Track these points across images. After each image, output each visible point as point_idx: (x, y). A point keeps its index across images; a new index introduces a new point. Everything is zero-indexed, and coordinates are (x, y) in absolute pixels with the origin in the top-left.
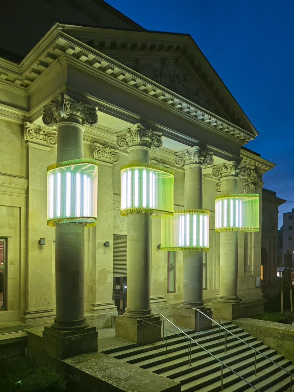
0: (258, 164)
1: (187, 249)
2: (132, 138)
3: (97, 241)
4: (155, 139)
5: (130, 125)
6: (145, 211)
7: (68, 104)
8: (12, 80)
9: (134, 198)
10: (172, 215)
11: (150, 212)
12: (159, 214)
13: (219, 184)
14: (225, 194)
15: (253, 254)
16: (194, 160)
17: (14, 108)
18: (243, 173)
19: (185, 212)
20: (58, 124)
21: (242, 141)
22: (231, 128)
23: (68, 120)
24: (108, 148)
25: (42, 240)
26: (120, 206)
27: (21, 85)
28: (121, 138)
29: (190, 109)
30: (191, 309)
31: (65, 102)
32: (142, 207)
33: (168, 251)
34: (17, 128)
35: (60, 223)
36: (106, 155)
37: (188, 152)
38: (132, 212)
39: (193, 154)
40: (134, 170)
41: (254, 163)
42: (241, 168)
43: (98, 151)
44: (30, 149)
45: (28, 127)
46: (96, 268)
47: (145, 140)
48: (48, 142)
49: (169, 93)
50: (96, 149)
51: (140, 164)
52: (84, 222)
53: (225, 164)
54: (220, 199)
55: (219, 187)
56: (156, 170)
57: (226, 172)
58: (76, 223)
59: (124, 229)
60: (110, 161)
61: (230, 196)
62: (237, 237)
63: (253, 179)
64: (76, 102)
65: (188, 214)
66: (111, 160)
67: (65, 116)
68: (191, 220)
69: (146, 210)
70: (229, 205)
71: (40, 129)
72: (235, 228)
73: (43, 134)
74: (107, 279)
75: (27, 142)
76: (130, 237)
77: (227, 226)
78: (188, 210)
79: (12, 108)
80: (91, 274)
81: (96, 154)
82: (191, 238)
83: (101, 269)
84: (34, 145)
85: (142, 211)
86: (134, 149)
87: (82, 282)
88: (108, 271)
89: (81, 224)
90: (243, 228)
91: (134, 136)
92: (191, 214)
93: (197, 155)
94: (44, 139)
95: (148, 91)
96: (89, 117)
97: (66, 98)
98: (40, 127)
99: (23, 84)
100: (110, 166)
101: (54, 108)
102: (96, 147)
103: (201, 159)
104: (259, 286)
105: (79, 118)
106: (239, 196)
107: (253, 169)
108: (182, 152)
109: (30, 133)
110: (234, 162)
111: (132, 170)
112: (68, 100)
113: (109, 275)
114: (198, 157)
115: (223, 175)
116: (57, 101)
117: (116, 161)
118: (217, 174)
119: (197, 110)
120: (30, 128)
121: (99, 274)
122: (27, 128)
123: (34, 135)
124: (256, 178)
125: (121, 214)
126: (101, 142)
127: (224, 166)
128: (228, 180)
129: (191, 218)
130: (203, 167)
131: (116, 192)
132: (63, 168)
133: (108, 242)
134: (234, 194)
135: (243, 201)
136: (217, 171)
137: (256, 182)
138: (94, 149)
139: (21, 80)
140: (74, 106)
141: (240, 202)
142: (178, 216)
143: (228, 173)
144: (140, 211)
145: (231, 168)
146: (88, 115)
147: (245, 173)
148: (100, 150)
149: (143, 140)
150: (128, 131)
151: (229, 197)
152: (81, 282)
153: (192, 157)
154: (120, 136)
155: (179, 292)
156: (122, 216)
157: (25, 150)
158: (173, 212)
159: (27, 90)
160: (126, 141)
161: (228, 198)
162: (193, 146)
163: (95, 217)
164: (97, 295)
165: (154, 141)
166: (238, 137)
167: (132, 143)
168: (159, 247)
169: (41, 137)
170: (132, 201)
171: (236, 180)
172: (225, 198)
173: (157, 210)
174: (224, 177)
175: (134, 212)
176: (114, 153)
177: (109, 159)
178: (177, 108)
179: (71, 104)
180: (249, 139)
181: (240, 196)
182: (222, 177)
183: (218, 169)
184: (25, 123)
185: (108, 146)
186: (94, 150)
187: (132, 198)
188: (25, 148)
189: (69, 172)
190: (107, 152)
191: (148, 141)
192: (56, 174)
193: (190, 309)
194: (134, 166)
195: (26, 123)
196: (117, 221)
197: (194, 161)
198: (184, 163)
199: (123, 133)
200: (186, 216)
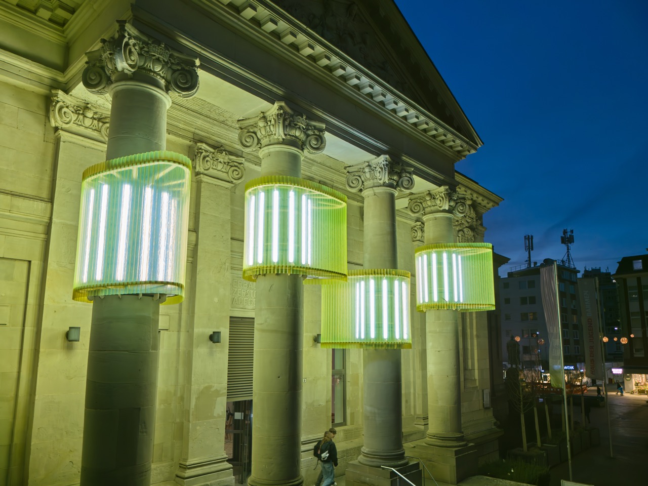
0: (477, 198)
1: (372, 346)
2: (268, 129)
3: (196, 330)
4: (312, 135)
5: (263, 104)
6: (293, 270)
7: (134, 45)
8: (33, 9)
9: (271, 246)
10: (345, 279)
11: (301, 274)
12: (320, 277)
13: (416, 228)
14: (432, 244)
15: (475, 348)
16: (380, 179)
17: (32, 61)
18: (461, 208)
19: (366, 274)
20: (113, 86)
21: (457, 153)
22: (441, 130)
23: (135, 77)
24: (224, 153)
25: (73, 330)
26: (242, 262)
27: (50, 20)
28: (248, 131)
29: (374, 88)
30: (381, 469)
31: (126, 40)
32: (286, 263)
33: (333, 349)
34: (37, 103)
35: (102, 294)
36: (220, 167)
37: (369, 166)
38: (266, 272)
39: (380, 170)
40: (271, 189)
41: (471, 194)
42: (457, 199)
43: (204, 158)
44: (61, 143)
45: (59, 100)
46: (193, 387)
47: (293, 136)
48: (103, 134)
49: (337, 54)
50: (201, 154)
51: (283, 178)
52: (157, 294)
53: (431, 192)
54: (425, 251)
55: (416, 233)
56: (314, 191)
57: (433, 206)
58: (137, 295)
59: (251, 307)
60: (228, 179)
61: (442, 247)
62: (456, 321)
63: (469, 221)
64: (152, 44)
65: (372, 278)
66: (228, 175)
67: (127, 69)
68: (378, 289)
69: (295, 269)
70: (440, 263)
71: (88, 107)
72: (453, 303)
73: (93, 118)
74: (215, 408)
75: (56, 129)
76: (261, 324)
77: (438, 301)
78: (373, 270)
79: (27, 62)
80: (182, 398)
81: (199, 162)
82: (379, 324)
83: (202, 387)
84: (72, 137)
85: (286, 272)
86: (272, 150)
87: (146, 432)
88: (217, 391)
89: (151, 298)
90: (465, 304)
91: (272, 127)
92: (378, 278)
93: (387, 169)
94: (94, 128)
95: (300, 47)
96: (181, 77)
97: (130, 32)
98: (88, 104)
99: (54, 19)
100: (227, 186)
101: (105, 54)
102: (201, 151)
103: (393, 180)
104: (488, 406)
105: (159, 77)
106: (458, 247)
107: (469, 205)
108: (359, 167)
109: (63, 112)
110: (447, 187)
111: (268, 190)
112: (135, 38)
113: (219, 399)
114: (389, 173)
115: (427, 210)
116: (112, 40)
117: (239, 179)
118: (417, 208)
119: (385, 91)
120: (63, 102)
121: (197, 399)
122: (58, 102)
123: (74, 117)
124: (474, 220)
125: (244, 278)
126: (210, 142)
127: (430, 194)
128: (436, 219)
129: (378, 285)
130: (396, 194)
131: (236, 236)
132: (114, 172)
133: (219, 333)
134: (448, 244)
135: (463, 255)
136: (417, 203)
137: (475, 226)
138: (196, 154)
139: (52, 10)
140: (147, 52)
141: (459, 257)
142: (353, 282)
143: (437, 207)
144: (282, 272)
145: (443, 198)
146: (177, 73)
147: (465, 207)
148: (208, 156)
149: (289, 135)
150: (261, 118)
151: (439, 247)
152: (143, 432)
153: (378, 174)
154: (245, 128)
155: (352, 423)
156: (247, 282)
157: (51, 147)
158: (346, 273)
159: (63, 32)
160: (257, 136)
161: (439, 249)
162: (378, 155)
163: (179, 282)
164: (191, 444)
165: (309, 138)
166: (451, 147)
167: (268, 139)
168: (317, 339)
169: (88, 122)
170: (267, 250)
171: (450, 219)
172: (434, 250)
173: (315, 269)
174: (430, 213)
175: (270, 272)
176: (236, 164)
177: (225, 175)
178: (352, 85)
179: (141, 46)
180: (469, 151)
181: (460, 247)
182: (425, 214)
183: (419, 201)
184: (54, 92)
185: (225, 150)
186: (196, 156)
187: (267, 246)
188: (52, 141)
189: (128, 183)
190: (222, 160)
191: (298, 138)
192: (100, 187)
193: (380, 467)
194: (272, 182)
195: (57, 92)
196: (237, 291)
197: (381, 182)
198: (363, 186)
199: (251, 122)
200: (369, 280)
